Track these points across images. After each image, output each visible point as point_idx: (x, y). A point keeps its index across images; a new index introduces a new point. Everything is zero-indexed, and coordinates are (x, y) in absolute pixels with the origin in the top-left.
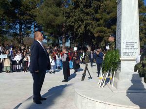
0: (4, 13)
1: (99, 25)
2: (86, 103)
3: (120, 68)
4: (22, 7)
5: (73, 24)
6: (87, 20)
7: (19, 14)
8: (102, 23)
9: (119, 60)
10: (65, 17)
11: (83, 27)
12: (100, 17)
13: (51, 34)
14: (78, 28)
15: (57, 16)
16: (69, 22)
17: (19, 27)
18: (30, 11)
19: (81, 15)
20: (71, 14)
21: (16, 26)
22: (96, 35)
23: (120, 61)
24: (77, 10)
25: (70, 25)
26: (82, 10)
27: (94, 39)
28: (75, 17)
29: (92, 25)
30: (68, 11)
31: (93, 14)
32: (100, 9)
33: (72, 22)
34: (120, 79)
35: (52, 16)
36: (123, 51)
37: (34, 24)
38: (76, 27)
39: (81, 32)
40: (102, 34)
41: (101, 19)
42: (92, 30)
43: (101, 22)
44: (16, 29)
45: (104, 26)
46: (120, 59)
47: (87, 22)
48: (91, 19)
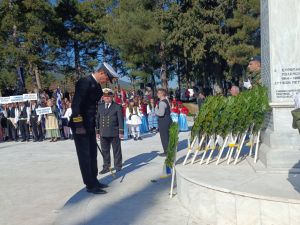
0: (44, 30)
1: (236, 42)
2: (198, 194)
3: (272, 123)
4: (77, 17)
5: (181, 42)
6: (210, 31)
7: (72, 30)
8: (242, 37)
9: (268, 106)
10: (164, 29)
11: (201, 47)
12: (237, 24)
13: (138, 65)
14: (191, 49)
15: (148, 27)
16: (172, 39)
17: (74, 55)
18: (93, 22)
19: (196, 24)
20: (175, 22)
21: (69, 54)
22: (230, 63)
23: (270, 110)
24: (187, 14)
25: (173, 46)
26: (197, 13)
27: (227, 71)
28: (183, 29)
29: (222, 42)
30: (169, 16)
31: (221, 20)
32: (236, 8)
33: (179, 39)
34: (273, 146)
35: (136, 29)
36: (275, 88)
37: (103, 48)
38: (186, 48)
39: (198, 57)
40: (243, 59)
41: (241, 27)
42: (221, 52)
43: (240, 34)
44: (69, 58)
45: (248, 43)
46: (271, 104)
47: (209, 36)
48: (217, 31)
